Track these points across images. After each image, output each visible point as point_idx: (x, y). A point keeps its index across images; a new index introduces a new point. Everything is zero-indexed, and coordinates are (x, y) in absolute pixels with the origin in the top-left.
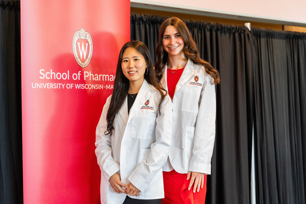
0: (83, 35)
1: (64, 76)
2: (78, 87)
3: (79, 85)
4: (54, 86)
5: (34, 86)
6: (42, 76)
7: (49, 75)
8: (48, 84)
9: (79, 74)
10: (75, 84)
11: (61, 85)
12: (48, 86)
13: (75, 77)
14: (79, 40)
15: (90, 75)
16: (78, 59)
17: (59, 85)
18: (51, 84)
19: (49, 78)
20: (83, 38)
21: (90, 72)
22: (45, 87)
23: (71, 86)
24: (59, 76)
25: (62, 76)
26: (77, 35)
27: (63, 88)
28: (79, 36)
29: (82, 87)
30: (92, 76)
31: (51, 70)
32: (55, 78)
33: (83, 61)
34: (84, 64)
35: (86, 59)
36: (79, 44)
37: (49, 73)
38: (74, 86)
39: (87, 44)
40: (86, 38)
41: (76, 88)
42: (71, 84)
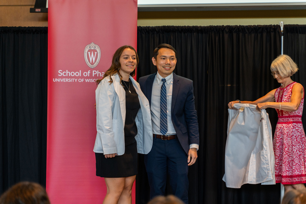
0: (92, 47)
1: (77, 74)
2: (87, 81)
3: (88, 80)
4: (68, 80)
5: (54, 80)
6: (60, 74)
7: (65, 74)
8: (64, 79)
9: (89, 73)
10: (86, 79)
11: (74, 80)
12: (64, 80)
13: (85, 74)
14: (90, 51)
15: (98, 73)
16: (89, 63)
17: (72, 80)
18: (66, 79)
19: (65, 75)
20: (92, 49)
21: (98, 71)
22: (62, 81)
23: (82, 80)
24: (73, 74)
25: (75, 74)
26: (88, 47)
27: (76, 81)
28: (90, 48)
29: (91, 81)
30: (99, 74)
31: (67, 71)
32: (70, 75)
33: (92, 64)
34: (93, 66)
35: (95, 62)
36: (89, 53)
37: (65, 72)
38: (84, 80)
39: (96, 53)
40: (95, 49)
41: (86, 81)
42: (82, 79)
